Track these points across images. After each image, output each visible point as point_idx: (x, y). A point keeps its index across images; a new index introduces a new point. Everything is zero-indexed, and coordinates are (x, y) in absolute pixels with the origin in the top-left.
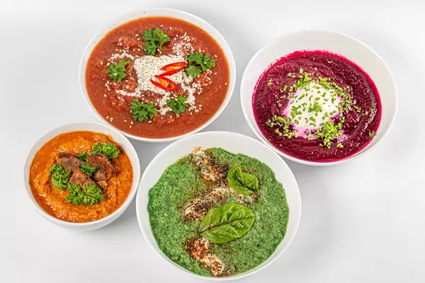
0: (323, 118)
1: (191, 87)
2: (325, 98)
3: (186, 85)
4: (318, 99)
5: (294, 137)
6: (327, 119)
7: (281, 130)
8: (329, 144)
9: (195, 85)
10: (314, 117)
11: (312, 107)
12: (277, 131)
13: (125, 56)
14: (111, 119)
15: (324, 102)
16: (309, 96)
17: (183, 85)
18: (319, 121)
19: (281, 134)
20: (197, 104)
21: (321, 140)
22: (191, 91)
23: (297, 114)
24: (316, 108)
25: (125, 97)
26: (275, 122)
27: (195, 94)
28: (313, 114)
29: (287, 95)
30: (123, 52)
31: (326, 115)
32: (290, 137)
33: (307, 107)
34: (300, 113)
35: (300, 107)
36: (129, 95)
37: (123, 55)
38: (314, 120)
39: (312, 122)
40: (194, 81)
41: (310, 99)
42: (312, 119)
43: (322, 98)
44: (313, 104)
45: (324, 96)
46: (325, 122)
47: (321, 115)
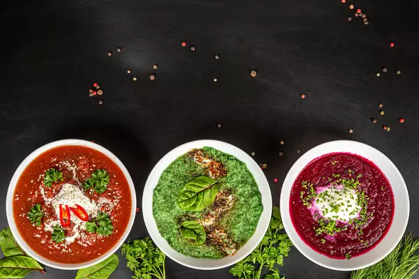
0: (333, 217)
1: (80, 233)
2: (348, 208)
3: (79, 228)
4: (342, 204)
5: (306, 206)
6: (335, 219)
7: (305, 196)
8: (319, 233)
9: (83, 234)
10: (329, 211)
11: (334, 205)
12: (302, 193)
13: (72, 171)
14: (18, 199)
15: (345, 210)
16: (340, 197)
17: (76, 226)
18: (329, 215)
19: (302, 197)
20: (69, 246)
21: (318, 226)
22: (77, 235)
23: (323, 198)
24: (335, 208)
25: (40, 195)
26: (308, 187)
27: (76, 240)
28: (330, 209)
29: (333, 181)
30: (74, 166)
31: (337, 217)
32: (304, 204)
33: (332, 201)
34: (325, 200)
35: (329, 196)
36: (44, 196)
37: (72, 168)
38: (327, 212)
39: (325, 211)
40: (86, 232)
41: (339, 199)
42: (327, 209)
43: (346, 206)
44: (337, 204)
45: (349, 206)
46: (332, 219)
47: (334, 213)
